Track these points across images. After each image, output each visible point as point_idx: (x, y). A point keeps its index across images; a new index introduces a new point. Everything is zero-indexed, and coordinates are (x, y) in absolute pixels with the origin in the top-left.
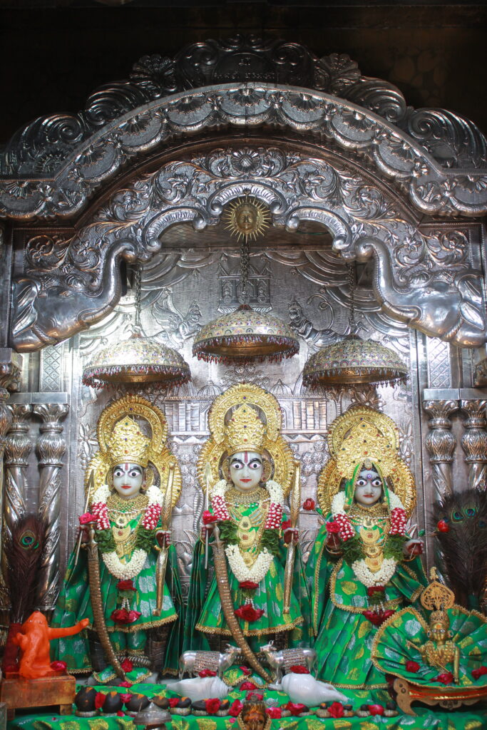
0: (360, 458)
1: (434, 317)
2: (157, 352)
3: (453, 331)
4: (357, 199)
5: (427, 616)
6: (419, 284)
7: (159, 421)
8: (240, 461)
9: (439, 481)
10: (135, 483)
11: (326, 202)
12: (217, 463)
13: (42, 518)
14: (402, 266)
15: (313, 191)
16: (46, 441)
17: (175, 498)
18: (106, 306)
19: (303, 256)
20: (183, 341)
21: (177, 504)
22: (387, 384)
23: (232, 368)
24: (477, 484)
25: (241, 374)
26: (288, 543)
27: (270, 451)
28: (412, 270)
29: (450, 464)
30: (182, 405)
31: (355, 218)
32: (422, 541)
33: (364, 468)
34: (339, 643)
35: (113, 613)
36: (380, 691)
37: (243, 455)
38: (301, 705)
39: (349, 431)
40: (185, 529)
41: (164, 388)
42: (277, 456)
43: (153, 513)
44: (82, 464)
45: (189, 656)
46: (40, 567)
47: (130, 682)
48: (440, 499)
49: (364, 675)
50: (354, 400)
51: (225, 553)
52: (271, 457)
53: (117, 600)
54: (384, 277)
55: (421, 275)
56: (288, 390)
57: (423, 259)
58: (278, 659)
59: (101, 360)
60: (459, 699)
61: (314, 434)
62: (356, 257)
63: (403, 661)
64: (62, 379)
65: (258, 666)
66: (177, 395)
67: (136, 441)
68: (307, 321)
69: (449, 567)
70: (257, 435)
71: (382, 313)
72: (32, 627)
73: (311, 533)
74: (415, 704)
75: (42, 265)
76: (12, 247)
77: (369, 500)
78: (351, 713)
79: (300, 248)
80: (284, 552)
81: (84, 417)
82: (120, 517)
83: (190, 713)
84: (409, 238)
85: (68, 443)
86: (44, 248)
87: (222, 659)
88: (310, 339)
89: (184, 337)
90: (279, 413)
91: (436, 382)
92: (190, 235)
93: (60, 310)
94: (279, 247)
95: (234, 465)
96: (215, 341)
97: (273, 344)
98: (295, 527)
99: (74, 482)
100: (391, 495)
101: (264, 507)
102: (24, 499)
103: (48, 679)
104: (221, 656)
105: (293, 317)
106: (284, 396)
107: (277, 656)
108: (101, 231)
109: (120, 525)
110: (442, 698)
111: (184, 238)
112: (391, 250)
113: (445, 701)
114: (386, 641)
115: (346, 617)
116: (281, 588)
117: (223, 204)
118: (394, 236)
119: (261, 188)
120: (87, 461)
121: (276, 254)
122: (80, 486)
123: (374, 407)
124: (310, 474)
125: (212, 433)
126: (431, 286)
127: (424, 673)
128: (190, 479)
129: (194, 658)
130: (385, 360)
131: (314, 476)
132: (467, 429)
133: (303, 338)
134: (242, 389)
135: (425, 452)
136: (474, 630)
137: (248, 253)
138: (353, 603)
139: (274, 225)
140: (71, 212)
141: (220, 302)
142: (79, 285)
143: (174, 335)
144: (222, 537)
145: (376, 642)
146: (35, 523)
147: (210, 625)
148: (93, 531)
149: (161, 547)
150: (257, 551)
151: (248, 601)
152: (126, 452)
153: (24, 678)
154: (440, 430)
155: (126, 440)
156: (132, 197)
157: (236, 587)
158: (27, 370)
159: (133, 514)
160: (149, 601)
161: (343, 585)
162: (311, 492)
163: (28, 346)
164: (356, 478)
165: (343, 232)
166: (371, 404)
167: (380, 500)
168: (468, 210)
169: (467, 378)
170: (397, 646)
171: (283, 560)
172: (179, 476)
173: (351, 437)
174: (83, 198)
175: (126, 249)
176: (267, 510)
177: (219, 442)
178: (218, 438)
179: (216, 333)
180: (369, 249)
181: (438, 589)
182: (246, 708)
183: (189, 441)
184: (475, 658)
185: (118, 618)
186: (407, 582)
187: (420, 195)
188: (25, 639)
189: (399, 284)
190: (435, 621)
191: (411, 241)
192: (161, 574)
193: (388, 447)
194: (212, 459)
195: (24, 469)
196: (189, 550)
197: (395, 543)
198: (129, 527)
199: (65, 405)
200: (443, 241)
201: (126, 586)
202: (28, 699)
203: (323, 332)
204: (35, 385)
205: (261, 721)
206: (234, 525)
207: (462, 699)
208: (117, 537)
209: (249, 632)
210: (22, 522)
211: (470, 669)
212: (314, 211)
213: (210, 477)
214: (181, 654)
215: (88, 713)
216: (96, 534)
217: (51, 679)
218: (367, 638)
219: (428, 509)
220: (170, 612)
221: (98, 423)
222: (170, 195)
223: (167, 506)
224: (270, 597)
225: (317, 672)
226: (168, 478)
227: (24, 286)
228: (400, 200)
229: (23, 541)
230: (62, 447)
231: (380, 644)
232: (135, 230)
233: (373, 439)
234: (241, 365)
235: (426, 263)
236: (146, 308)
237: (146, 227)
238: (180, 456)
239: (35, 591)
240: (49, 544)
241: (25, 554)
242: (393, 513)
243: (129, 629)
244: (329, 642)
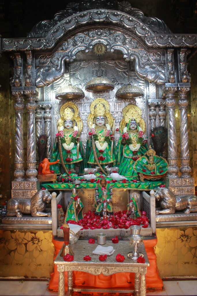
0: (131, 118)
1: (151, 76)
2: (75, 89)
3: (156, 80)
4: (130, 43)
5: (148, 157)
6: (147, 67)
7: (76, 108)
8: (98, 119)
9: (152, 124)
10: (70, 125)
11: (122, 44)
12: (93, 120)
13: (46, 135)
14: (143, 62)
15: (118, 41)
16: (46, 115)
17: (81, 129)
18: (61, 74)
19: (115, 63)
21: (82, 131)
22: (138, 98)
23: (96, 94)
24: (162, 125)
26: (112, 140)
28: (145, 63)
29: (155, 119)
30: (83, 105)
31: (130, 49)
32: (147, 139)
33: (132, 120)
34: (125, 166)
35: (66, 159)
36: (136, 177)
37: (99, 117)
38: (115, 180)
39: (128, 111)
40: (84, 138)
41: (78, 100)
42: (109, 117)
43: (75, 133)
44: (56, 121)
45: (86, 169)
46: (46, 148)
47: (71, 176)
48: (152, 129)
49: (131, 174)
51: (95, 143)
52: (107, 118)
53: (67, 156)
54: (138, 65)
55: (148, 65)
56: (111, 100)
57: (148, 60)
58: (109, 170)
59: (60, 92)
61: (119, 112)
62: (130, 59)
63: (142, 169)
64: (50, 98)
65: (104, 172)
66: (81, 102)
67: (70, 114)
68: (116, 81)
69: (154, 146)
70: (103, 111)
71: (137, 78)
72: (45, 162)
73: (118, 138)
74: (145, 180)
75: (43, 63)
76: (35, 58)
77: (133, 129)
78: (128, 182)
79: (114, 61)
80: (111, 142)
81: (56, 109)
82: (67, 134)
83: (86, 183)
86: (44, 58)
88: (117, 86)
89: (83, 86)
90: (109, 106)
91: (152, 97)
93: (49, 76)
94: (109, 60)
95: (97, 120)
96: (91, 86)
97: (107, 86)
98: (114, 136)
99: (54, 126)
100: (139, 127)
101: (105, 131)
102: (41, 131)
104: (94, 169)
105: (112, 80)
106: (110, 102)
108: (59, 54)
109: (67, 136)
111: (82, 58)
112: (140, 58)
113: (152, 179)
114: (137, 164)
115: (127, 159)
116: (110, 152)
117: (93, 45)
118: (140, 54)
119: (103, 40)
121: (108, 62)
122: (56, 126)
124: (117, 123)
125: (91, 112)
126: (151, 67)
127: (147, 172)
128: (85, 124)
130: (138, 90)
131: (118, 123)
132: (160, 110)
133: (115, 85)
134: (99, 99)
135: (149, 116)
136: (160, 161)
137: (100, 62)
138: (129, 156)
139: (107, 51)
140: (50, 47)
141: (93, 76)
142: (54, 68)
143: (80, 85)
144: (94, 139)
145: (135, 165)
146: (44, 137)
147: (91, 162)
148: (60, 138)
149: (78, 142)
150: (103, 142)
151: (101, 155)
152: (68, 117)
153: (43, 174)
154: (153, 110)
155: (68, 113)
156: (67, 43)
157: (98, 152)
158: (40, 96)
159: (70, 133)
160: (75, 156)
161: (126, 151)
162: (118, 127)
163: (40, 86)
164: (130, 123)
165: (126, 53)
166: (134, 104)
167: (136, 129)
168: (161, 45)
169: (160, 96)
170: (140, 166)
171: (110, 145)
172: (82, 124)
174: (54, 43)
175: (66, 58)
176: (106, 132)
178: (93, 113)
179: (92, 83)
180: (134, 57)
181: (151, 151)
182: (101, 181)
183: (85, 114)
184: (160, 168)
186: (143, 150)
187: (148, 41)
188: (43, 165)
189: (142, 67)
190: (150, 159)
191: (145, 55)
192: (78, 149)
193: (139, 115)
194: (91, 118)
195: (40, 122)
196: (85, 143)
197: (140, 140)
198: (69, 137)
199: (51, 105)
200: (154, 55)
201: (69, 152)
202: (45, 179)
203: (121, 84)
204: (43, 100)
205: (105, 184)
206: (97, 136)
208: (66, 139)
209: (102, 163)
210: (41, 137)
211: (159, 171)
212: (118, 46)
213: (91, 123)
214: (84, 169)
215: (60, 183)
217: (50, 175)
219: (149, 131)
220: (81, 159)
221: (60, 109)
222: (78, 43)
223: (79, 131)
224: (107, 154)
225: (119, 173)
226: (79, 124)
227: (39, 69)
228: (142, 43)
229: (41, 141)
230: (51, 116)
232: (69, 53)
233: (135, 112)
234: (98, 93)
235: (150, 61)
236: (72, 78)
237: (72, 52)
238: (82, 118)
239: (45, 154)
240: (48, 142)
241: (42, 145)
242: (140, 132)
243: (70, 163)
244: (123, 166)
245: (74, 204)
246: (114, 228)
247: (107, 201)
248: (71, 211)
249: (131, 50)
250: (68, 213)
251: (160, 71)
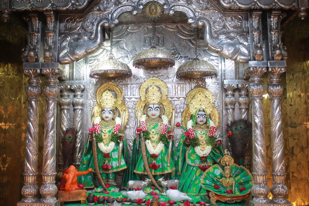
0: (198, 107)
1: (228, 50)
2: (118, 65)
3: (236, 56)
4: (198, 2)
5: (223, 168)
6: (222, 37)
7: (120, 92)
8: (151, 108)
9: (229, 116)
10: (110, 116)
11: (186, 3)
12: (143, 108)
13: (75, 129)
14: (216, 30)
16: (76, 100)
17: (126, 122)
18: (97, 46)
19: (177, 27)
20: (129, 61)
21: (127, 124)
22: (209, 78)
23: (149, 71)
24: (243, 117)
25: (152, 74)
26: (170, 140)
27: (163, 104)
28: (220, 31)
29: (233, 109)
30: (129, 86)
31: (197, 10)
32: (222, 139)
33: (200, 111)
34: (189, 178)
35: (102, 166)
36: (204, 196)
37: (152, 105)
38: (173, 201)
39: (194, 96)
40: (130, 134)
41: (122, 79)
42: (166, 106)
43: (117, 128)
44: (90, 108)
45: (131, 183)
46: (74, 148)
47: (108, 192)
48: (229, 123)
49: (198, 190)
50: (196, 84)
51: (145, 143)
52: (164, 106)
53: (104, 161)
54: (209, 34)
55: (224, 33)
56: (170, 80)
57: (224, 27)
59: (96, 68)
60: (235, 200)
61: (181, 97)
62: (198, 26)
63: (213, 185)
64: (82, 76)
65: (158, 186)
66: (127, 82)
67: (111, 100)
68: (178, 53)
69: (232, 149)
70: (158, 98)
71: (208, 50)
72: (70, 171)
73: (179, 136)
74: (217, 201)
75: (71, 29)
76: (59, 22)
77: (202, 123)
78: (192, 205)
79: (176, 24)
80: (168, 143)
81: (91, 91)
82: (105, 129)
83: (131, 204)
84: (219, 18)
85: (85, 100)
86: (72, 22)
87: (144, 184)
88: (179, 60)
89: (130, 59)
90: (167, 89)
91: (229, 77)
92: (132, 18)
93: (78, 47)
94: (167, 23)
95: (149, 109)
96: (141, 60)
97: (164, 62)
98: (173, 133)
99: (87, 115)
100: (210, 121)
101: (161, 126)
102: (68, 122)
103: (76, 191)
104: (143, 182)
105: (173, 51)
106: (169, 82)
107: (165, 183)
108: (94, 15)
109: (104, 132)
110: (228, 199)
111: (130, 20)
112: (212, 23)
113: (229, 200)
114: (207, 177)
116: (167, 156)
117: (144, 4)
118: (213, 17)
120: (92, 107)
121: (167, 26)
122: (89, 117)
123: (204, 87)
124: (179, 113)
125: (141, 97)
126: (228, 38)
127: (221, 190)
128: (132, 115)
129: (133, 183)
130: (209, 68)
131: (180, 114)
132: (240, 96)
133: (177, 59)
134: (153, 80)
135: (224, 105)
136: (241, 173)
137: (155, 26)
138: (194, 163)
139: (164, 13)
140: (81, 7)
141: (144, 45)
142: (86, 37)
143: (126, 58)
144: (144, 137)
145: (203, 178)
146: (72, 131)
147: (139, 171)
148: (94, 135)
149: (120, 141)
150: (158, 143)
151: (154, 162)
152: (107, 104)
153: (67, 190)
154: (230, 96)
155: (107, 99)
156: (107, 1)
157: (149, 156)
159: (110, 128)
160: (116, 161)
161: (191, 156)
162: (179, 120)
163: (65, 62)
164: (197, 114)
165: (192, 16)
166: (203, 86)
167: (206, 123)
168: (243, 6)
169: (241, 76)
170: (211, 179)
171: (168, 146)
172: (128, 113)
173: (195, 98)
174: (87, 1)
175: (104, 23)
176: (162, 127)
177: (143, 100)
178: (143, 99)
179: (142, 57)
180: (203, 22)
181: (227, 158)
182: (152, 203)
183: (132, 100)
184: (241, 184)
185: (104, 168)
186: (216, 154)
188: (67, 176)
189: (214, 37)
190: (226, 170)
191: (220, 20)
192: (120, 151)
193: (209, 102)
194: (140, 107)
195: (68, 110)
196: (132, 142)
197: (211, 140)
198: (108, 133)
199: (84, 86)
200: (233, 19)
201: (107, 156)
202: (69, 198)
203: (185, 57)
204: (71, 78)
206: (149, 132)
207: (236, 200)
208: (103, 137)
209: (154, 173)
210: (67, 131)
211: (239, 188)
212: (180, 7)
213: (140, 114)
214: (128, 181)
215: (91, 204)
216: (95, 135)
217: (77, 191)
218: (200, 176)
219: (225, 127)
220: (124, 165)
221: (96, 92)
222: (122, 0)
223: (123, 125)
224: (162, 160)
226: (123, 114)
227: (64, 37)
228: (215, 3)
229: (68, 139)
230: (83, 102)
231: (204, 178)
232: (108, 15)
233: (204, 99)
234: (152, 70)
235: (225, 29)
236: (115, 47)
237: (113, 14)
238: (128, 106)
239: (73, 157)
240: (78, 139)
241: (68, 143)
242: (211, 128)
243: (108, 172)
244: (185, 177)
249: (199, 12)
251: (241, 44)
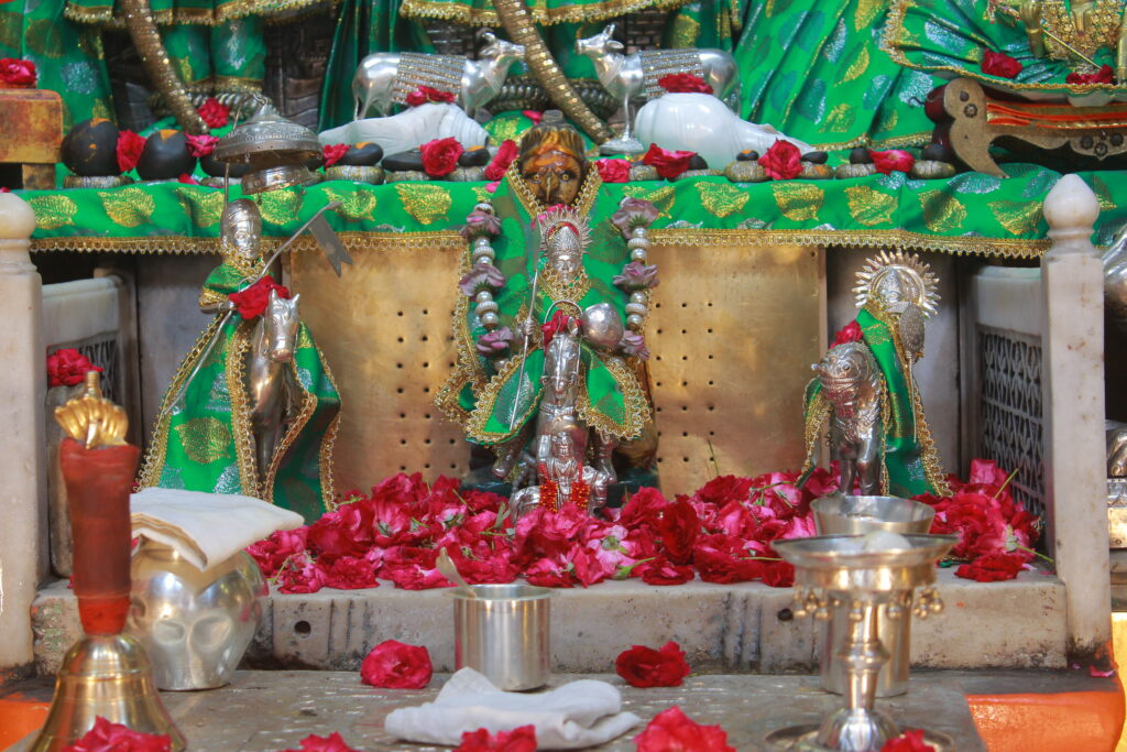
34: (802, 46)
38: (685, 152)
58: (626, 75)
63: (974, 54)
65: (574, 102)
74: (1004, 147)
78: (821, 169)
83: (379, 176)
87: (473, 77)
104: (470, 67)
107: (625, 68)
110: (1080, 125)
113: (1086, 136)
114: (929, 6)
127: (1031, 82)
129: (394, 71)
145: (902, 7)
170: (959, 18)
182: (529, 142)
209: (550, 14)
215: (96, 180)
231: (910, 12)
243: (215, 16)
244: (774, 44)
245: (232, 364)
246: (654, 577)
247: (583, 326)
248: (198, 437)
250: (169, 453)
